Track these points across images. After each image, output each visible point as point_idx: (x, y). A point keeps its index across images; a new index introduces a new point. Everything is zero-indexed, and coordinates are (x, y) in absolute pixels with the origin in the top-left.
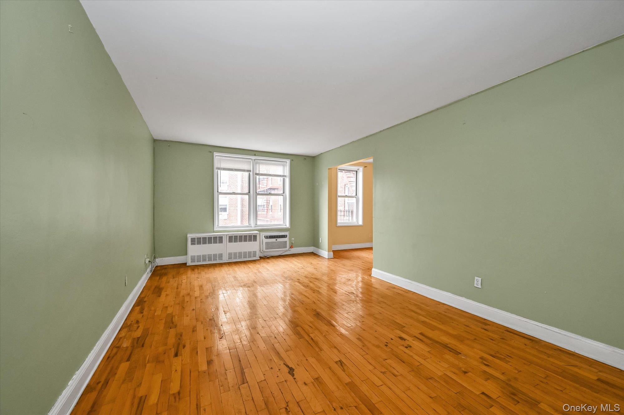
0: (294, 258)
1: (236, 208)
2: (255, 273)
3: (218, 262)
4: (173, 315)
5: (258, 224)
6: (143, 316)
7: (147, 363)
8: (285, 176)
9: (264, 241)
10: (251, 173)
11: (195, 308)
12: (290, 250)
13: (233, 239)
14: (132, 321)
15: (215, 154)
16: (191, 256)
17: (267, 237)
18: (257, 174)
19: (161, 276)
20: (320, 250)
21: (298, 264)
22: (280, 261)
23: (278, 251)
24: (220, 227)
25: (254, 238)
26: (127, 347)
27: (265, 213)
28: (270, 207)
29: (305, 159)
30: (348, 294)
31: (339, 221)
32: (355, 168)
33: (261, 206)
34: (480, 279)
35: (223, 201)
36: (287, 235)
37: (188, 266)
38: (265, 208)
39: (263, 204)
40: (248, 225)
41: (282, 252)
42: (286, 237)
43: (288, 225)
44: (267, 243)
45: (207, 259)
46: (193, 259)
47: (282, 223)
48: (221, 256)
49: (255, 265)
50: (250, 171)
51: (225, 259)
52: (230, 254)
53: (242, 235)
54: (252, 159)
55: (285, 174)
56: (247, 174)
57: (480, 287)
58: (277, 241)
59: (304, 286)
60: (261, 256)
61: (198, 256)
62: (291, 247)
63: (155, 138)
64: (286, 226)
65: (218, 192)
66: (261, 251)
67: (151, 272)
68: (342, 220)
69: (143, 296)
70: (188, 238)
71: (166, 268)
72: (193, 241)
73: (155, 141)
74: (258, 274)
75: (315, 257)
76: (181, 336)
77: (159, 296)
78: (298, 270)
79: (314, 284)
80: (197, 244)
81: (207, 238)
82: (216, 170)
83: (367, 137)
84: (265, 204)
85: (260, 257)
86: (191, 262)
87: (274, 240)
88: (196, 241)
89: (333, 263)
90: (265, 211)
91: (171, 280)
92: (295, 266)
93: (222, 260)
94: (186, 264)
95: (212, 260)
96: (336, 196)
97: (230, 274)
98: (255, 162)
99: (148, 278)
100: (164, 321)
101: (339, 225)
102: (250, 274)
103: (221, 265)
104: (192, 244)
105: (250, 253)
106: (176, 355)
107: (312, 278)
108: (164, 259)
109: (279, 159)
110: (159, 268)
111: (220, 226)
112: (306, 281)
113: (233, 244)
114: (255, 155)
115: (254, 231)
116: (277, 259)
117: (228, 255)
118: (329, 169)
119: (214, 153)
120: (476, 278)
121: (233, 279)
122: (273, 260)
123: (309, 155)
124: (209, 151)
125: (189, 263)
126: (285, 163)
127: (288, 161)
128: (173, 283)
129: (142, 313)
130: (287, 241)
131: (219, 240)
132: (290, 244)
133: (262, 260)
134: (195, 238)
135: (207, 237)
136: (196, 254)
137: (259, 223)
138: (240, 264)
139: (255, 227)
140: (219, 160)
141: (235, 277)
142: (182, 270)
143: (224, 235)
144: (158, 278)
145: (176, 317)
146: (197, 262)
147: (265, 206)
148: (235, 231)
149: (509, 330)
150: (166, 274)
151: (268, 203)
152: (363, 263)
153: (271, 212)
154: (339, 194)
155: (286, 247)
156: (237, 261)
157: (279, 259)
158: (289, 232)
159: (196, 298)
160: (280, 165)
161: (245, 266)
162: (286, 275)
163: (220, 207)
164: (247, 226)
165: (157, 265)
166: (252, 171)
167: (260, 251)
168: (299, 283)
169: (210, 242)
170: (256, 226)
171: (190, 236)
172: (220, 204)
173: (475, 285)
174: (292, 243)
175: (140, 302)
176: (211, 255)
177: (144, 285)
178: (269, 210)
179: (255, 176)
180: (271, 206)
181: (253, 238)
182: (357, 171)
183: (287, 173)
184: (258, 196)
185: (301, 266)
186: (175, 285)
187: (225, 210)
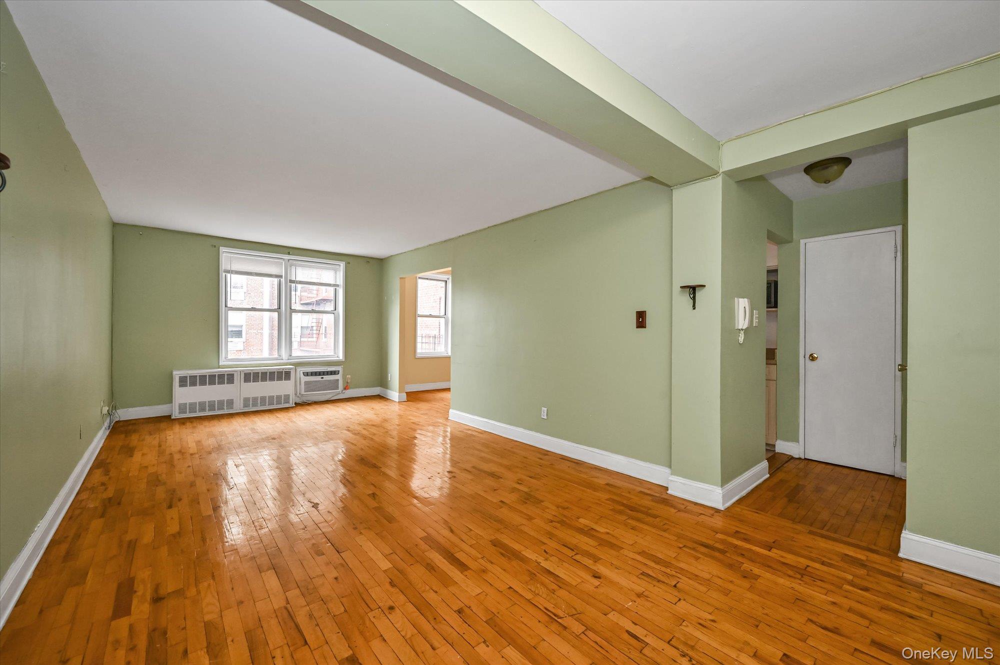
0: (348, 404)
1: (260, 331)
2: (286, 423)
3: (226, 411)
4: (158, 473)
5: (293, 355)
6: (110, 478)
7: (131, 517)
8: (338, 286)
9: (302, 379)
10: (283, 280)
11: (191, 465)
12: (344, 393)
13: (251, 377)
14: (94, 484)
15: (222, 249)
16: (180, 405)
17: (306, 374)
18: (291, 281)
19: (128, 433)
20: (389, 391)
21: (353, 410)
22: (328, 408)
23: (325, 394)
24: (229, 360)
25: (287, 375)
26: (96, 508)
27: (315, 339)
28: (323, 330)
29: (369, 262)
30: (410, 439)
31: (419, 350)
32: (445, 277)
33: (307, 327)
34: (546, 409)
35: (234, 319)
36: (339, 371)
37: (174, 419)
38: (315, 332)
39: (310, 325)
40: (276, 356)
41: (331, 396)
42: (338, 374)
43: (341, 356)
44: (306, 383)
45: (207, 408)
46: (182, 408)
47: (332, 353)
48: (230, 403)
49: (287, 414)
50: (281, 277)
51: (238, 407)
52: (246, 400)
53: (267, 371)
54: (284, 259)
55: (338, 283)
56: (276, 280)
57: (545, 417)
58: (323, 379)
59: (355, 434)
60: (298, 402)
61: (191, 404)
62: (346, 388)
63: (116, 220)
64: (338, 359)
65: (226, 306)
66: (298, 393)
67: (109, 429)
68: (423, 348)
69: (103, 457)
70: (174, 376)
71: (135, 424)
72: (183, 382)
73: (115, 225)
74: (290, 424)
75: (381, 401)
76: (174, 491)
77: (132, 456)
78: (350, 417)
79: (368, 431)
80: (190, 386)
81: (208, 377)
82: (224, 274)
83: (445, 241)
84: (314, 324)
85: (296, 403)
86: (180, 413)
87: (318, 378)
88: (188, 380)
89: (405, 407)
90: (315, 336)
91: (147, 437)
92: (349, 412)
93: (232, 408)
94: (170, 416)
95: (216, 408)
96: (415, 316)
97: (245, 426)
98: (289, 265)
99: (105, 437)
100: (145, 480)
101: (418, 356)
102: (276, 425)
103: (231, 416)
104: (180, 386)
105: (279, 397)
106: (170, 507)
107: (368, 424)
108: (130, 409)
109: (328, 260)
110: (121, 424)
111: (229, 357)
112: (359, 428)
113: (252, 384)
114: (289, 254)
115: (286, 365)
116: (323, 405)
117: (242, 401)
118: (400, 278)
119: (220, 248)
120: (543, 408)
121: (250, 432)
122: (316, 406)
123: (373, 256)
124: (212, 245)
125: (176, 415)
126: (338, 267)
127: (342, 265)
128: (151, 440)
129: (108, 475)
130: (338, 380)
131: (230, 378)
132: (343, 384)
133: (299, 407)
134: (186, 377)
135: (207, 374)
136: (188, 401)
137: (295, 354)
138: (262, 413)
139: (288, 360)
140: (228, 258)
141: (253, 430)
142: (163, 425)
143: (236, 371)
144: (123, 436)
145: (164, 476)
146: (190, 412)
147: (315, 328)
148: (254, 365)
149: (564, 457)
150: (135, 431)
151: (319, 323)
152: (444, 406)
153: (325, 337)
154: (419, 312)
155: (337, 388)
156: (258, 409)
157: (326, 405)
158: (342, 366)
159: (192, 454)
160: (329, 269)
161: (270, 415)
162: (331, 423)
163: (230, 329)
164: (275, 358)
165: (117, 420)
166: (283, 277)
167: (296, 394)
168: (349, 430)
169: (212, 383)
170: (290, 358)
171: (177, 374)
172: (230, 323)
173: (543, 417)
174: (348, 382)
175: (100, 464)
176: (215, 401)
177: (101, 445)
178: (320, 335)
179: (289, 284)
180: (326, 327)
181: (285, 375)
182: (446, 281)
183: (340, 281)
184: (294, 315)
185: (357, 411)
186: (156, 442)
187: (239, 334)
